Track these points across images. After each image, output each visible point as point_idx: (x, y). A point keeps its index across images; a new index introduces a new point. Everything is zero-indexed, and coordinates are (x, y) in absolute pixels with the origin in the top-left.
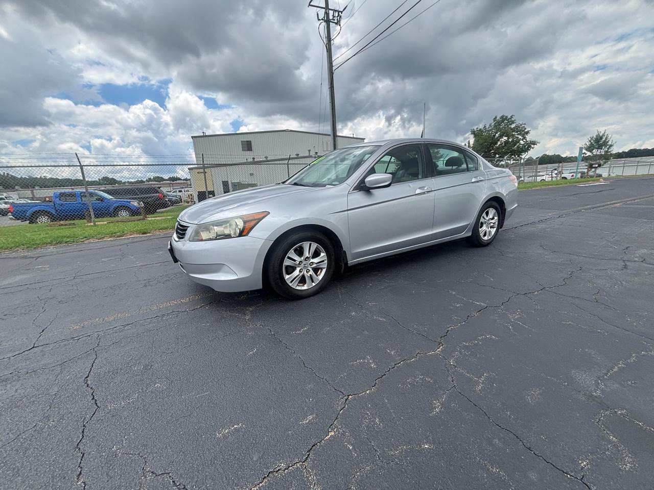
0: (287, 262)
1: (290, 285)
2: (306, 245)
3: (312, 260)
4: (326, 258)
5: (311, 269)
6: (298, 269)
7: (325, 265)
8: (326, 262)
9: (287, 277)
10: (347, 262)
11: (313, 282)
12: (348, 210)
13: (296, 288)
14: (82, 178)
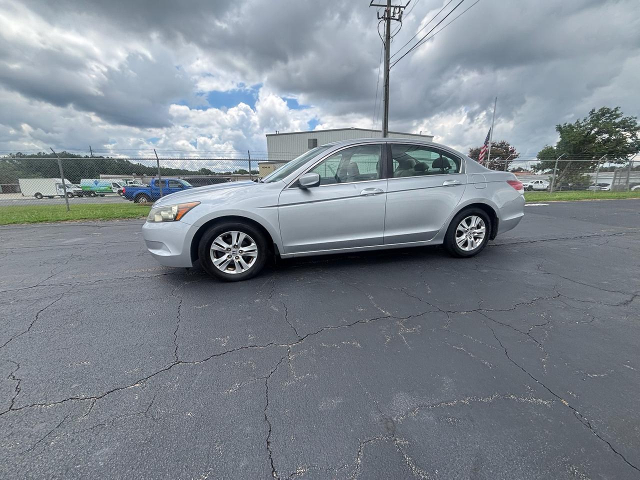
0: (214, 247)
1: (218, 267)
2: (234, 234)
3: (241, 249)
4: (256, 248)
5: (240, 257)
6: (227, 255)
7: (255, 255)
8: (257, 251)
9: (214, 260)
10: (280, 254)
11: (242, 268)
12: (278, 206)
13: (225, 271)
14: (157, 167)
